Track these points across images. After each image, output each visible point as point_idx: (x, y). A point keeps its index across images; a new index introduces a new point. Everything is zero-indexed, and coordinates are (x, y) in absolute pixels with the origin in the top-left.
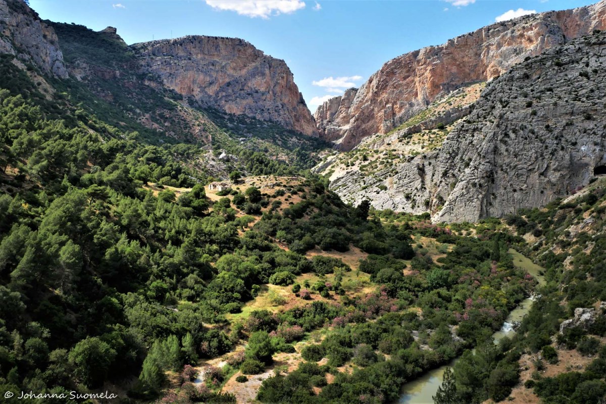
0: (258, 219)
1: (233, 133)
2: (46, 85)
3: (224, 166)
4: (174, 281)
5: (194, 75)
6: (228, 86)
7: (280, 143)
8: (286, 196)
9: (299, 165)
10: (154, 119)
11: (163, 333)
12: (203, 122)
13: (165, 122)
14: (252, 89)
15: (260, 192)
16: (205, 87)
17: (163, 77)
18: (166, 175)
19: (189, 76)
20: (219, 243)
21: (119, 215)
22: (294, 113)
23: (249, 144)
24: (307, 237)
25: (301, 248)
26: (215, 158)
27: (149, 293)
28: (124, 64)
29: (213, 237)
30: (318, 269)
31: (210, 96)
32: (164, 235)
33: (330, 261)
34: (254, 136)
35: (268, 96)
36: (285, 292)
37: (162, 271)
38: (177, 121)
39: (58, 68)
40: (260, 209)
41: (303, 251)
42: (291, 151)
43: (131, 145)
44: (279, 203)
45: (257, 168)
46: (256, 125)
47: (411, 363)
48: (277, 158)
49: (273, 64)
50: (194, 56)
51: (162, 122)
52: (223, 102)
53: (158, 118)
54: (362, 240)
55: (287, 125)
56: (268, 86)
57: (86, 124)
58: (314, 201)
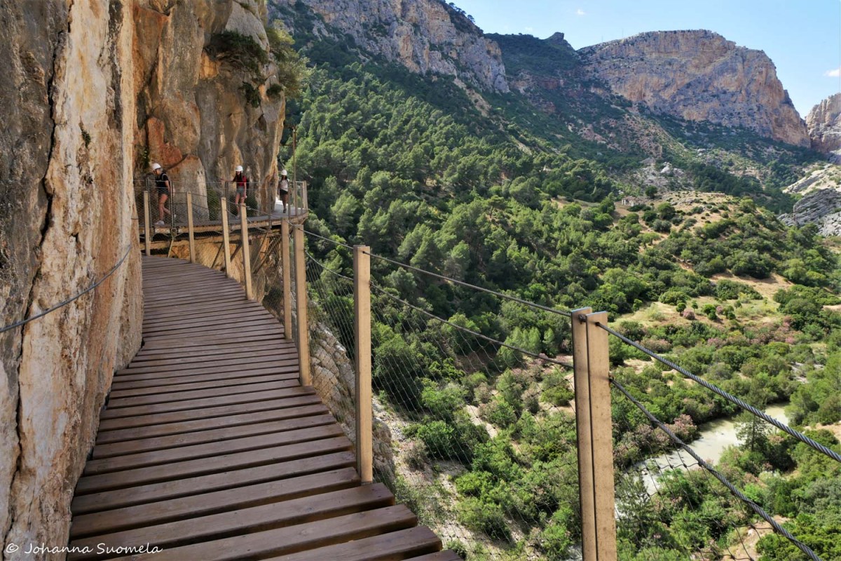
0: (666, 236)
1: (689, 143)
2: (482, 102)
3: (665, 181)
4: (555, 287)
5: (646, 79)
6: (688, 87)
7: (750, 154)
8: (703, 214)
9: (774, 182)
10: (597, 130)
11: (527, 325)
12: (653, 131)
13: (610, 133)
14: (718, 90)
15: (674, 209)
16: (660, 91)
17: (611, 83)
18: (581, 189)
19: (640, 79)
20: (612, 258)
21: (515, 223)
22: (775, 117)
23: (708, 156)
24: (718, 258)
25: (707, 270)
26: (656, 172)
27: (526, 293)
28: (569, 72)
29: (607, 251)
30: (719, 293)
31: (665, 101)
32: (556, 244)
33: (737, 286)
34: (716, 147)
35: (740, 97)
36: (668, 311)
37: (546, 277)
38: (623, 131)
39: (500, 82)
40: (670, 226)
41: (709, 274)
42: (765, 164)
43: (560, 159)
44: (694, 221)
45: (707, 184)
46: (721, 133)
47: (768, 387)
48: (744, 172)
49: (748, 57)
50: (648, 56)
51: (607, 132)
52: (681, 107)
53: (602, 128)
54: (788, 267)
55: (764, 131)
56: (740, 85)
57: (517, 138)
58: (737, 221)
